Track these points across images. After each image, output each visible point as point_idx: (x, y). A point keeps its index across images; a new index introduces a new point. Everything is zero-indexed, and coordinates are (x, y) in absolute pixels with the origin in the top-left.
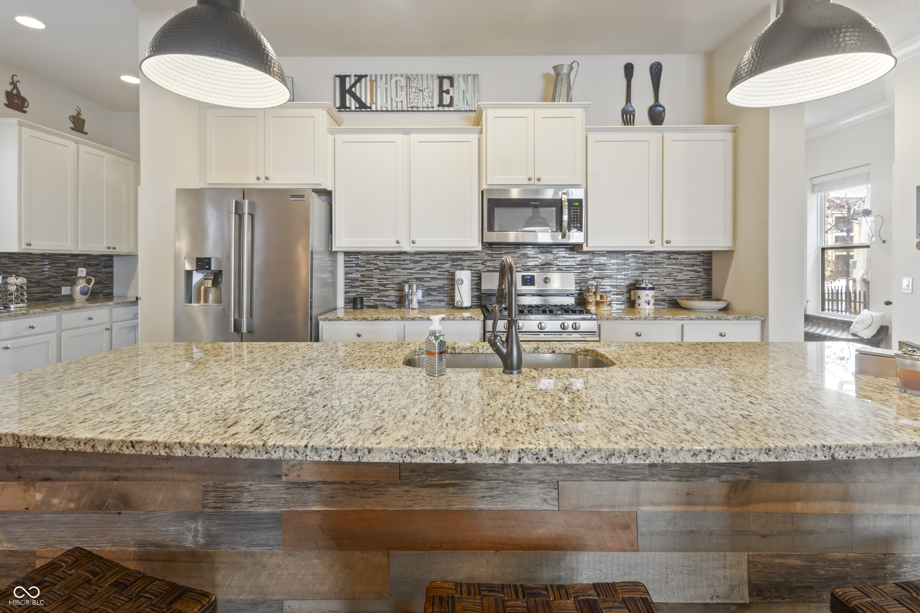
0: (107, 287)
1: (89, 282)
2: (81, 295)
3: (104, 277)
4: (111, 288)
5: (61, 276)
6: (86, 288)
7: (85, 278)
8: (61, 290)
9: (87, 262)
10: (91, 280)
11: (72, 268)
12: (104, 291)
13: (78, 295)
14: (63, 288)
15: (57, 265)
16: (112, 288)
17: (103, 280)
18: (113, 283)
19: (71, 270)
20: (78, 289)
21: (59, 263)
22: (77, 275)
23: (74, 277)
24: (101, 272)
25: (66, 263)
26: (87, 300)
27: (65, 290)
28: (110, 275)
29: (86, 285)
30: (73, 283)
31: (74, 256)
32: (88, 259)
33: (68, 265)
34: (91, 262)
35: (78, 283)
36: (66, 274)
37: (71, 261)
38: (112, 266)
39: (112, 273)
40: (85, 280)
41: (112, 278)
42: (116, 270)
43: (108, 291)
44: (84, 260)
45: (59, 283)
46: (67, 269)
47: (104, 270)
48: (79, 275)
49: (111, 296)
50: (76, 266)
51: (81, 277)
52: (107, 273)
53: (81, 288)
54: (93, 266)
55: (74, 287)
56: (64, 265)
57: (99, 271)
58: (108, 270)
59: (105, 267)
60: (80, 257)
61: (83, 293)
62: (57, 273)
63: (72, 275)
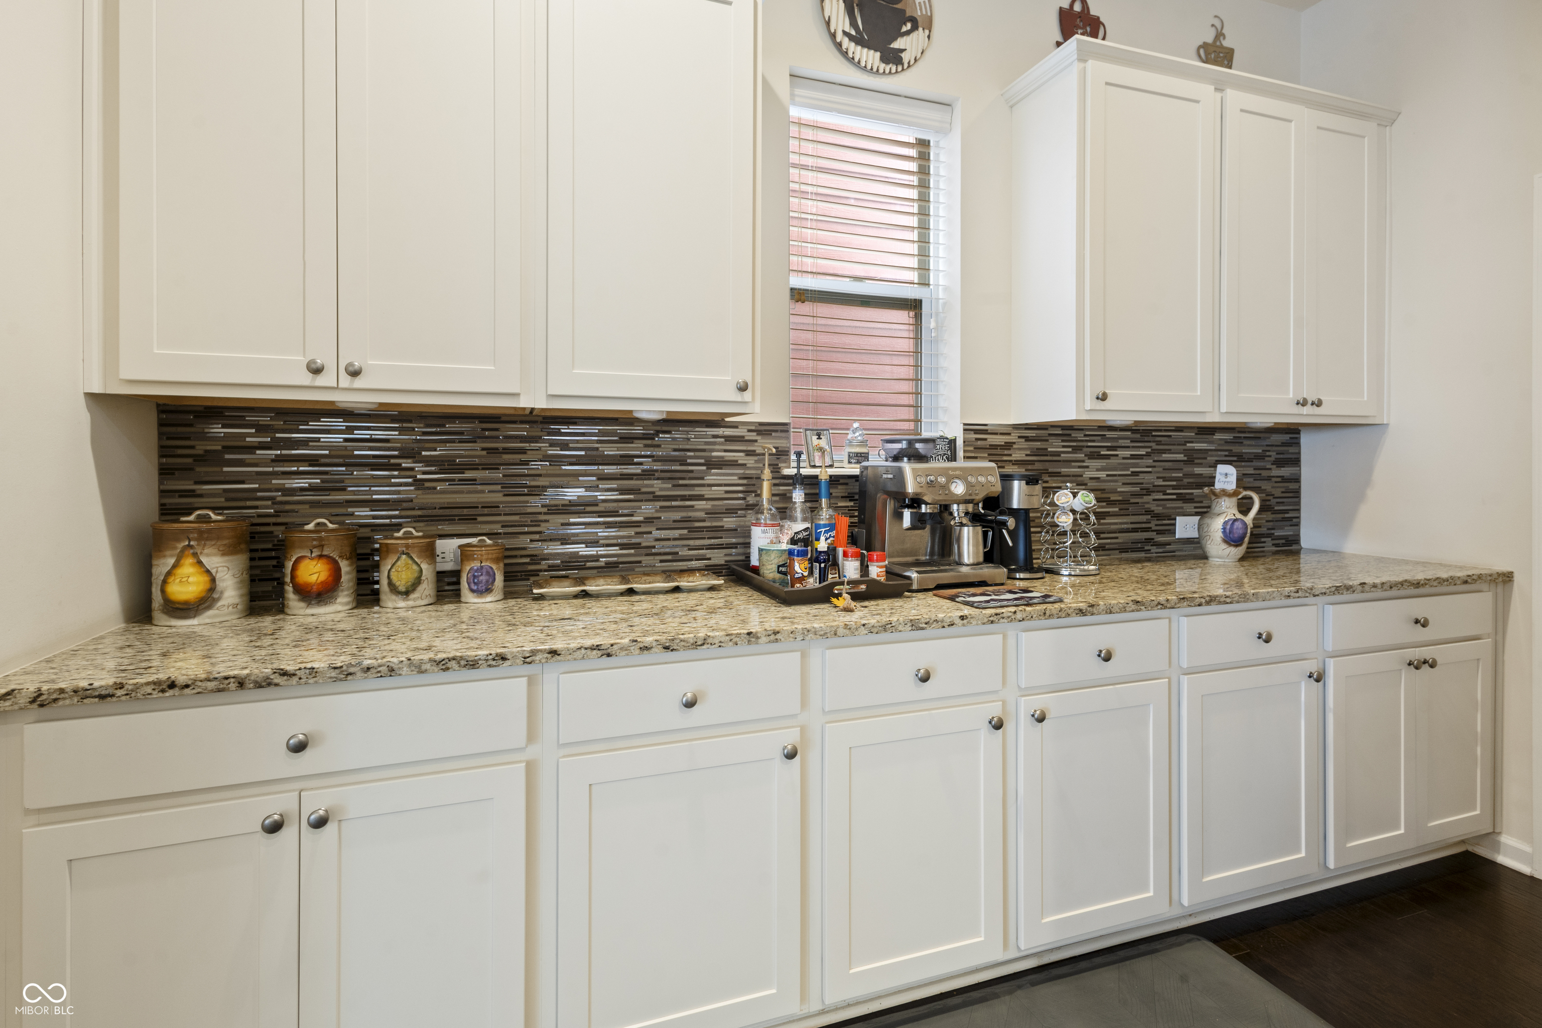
0: (1284, 519)
1: (1244, 507)
2: (1224, 546)
3: (1278, 492)
4: (1295, 522)
5: (1174, 487)
6: (1238, 525)
7: (1235, 494)
8: (1174, 525)
9: (1236, 449)
10: (1251, 498)
11: (1200, 465)
12: (1277, 533)
13: (1216, 546)
14: (1179, 520)
15: (1165, 456)
16: (1298, 525)
17: (1273, 501)
18: (1299, 510)
19: (1198, 470)
20: (1217, 525)
21: (1169, 451)
22: (1213, 484)
23: (1206, 489)
24: (1269, 478)
25: (1186, 452)
26: (1242, 559)
27: (1185, 527)
28: (1292, 486)
29: (1239, 516)
30: (1204, 511)
31: (1206, 431)
32: (1237, 441)
33: (1192, 458)
34: (1245, 450)
35: (1216, 509)
36: (1186, 481)
37: (1197, 446)
38: (1296, 461)
39: (1297, 480)
40: (1234, 500)
41: (1297, 493)
42: (1308, 472)
43: (1287, 532)
44: (1227, 442)
45: (1170, 504)
46: (1187, 469)
47: (1276, 472)
48: (1218, 486)
49: (1294, 547)
50: (1211, 459)
51: (1224, 493)
52: (1284, 480)
53: (1225, 523)
54: (1250, 460)
55: (1207, 521)
56: (1181, 457)
57: (1265, 473)
58: (1286, 471)
59: (1280, 463)
60: (1218, 436)
61: (1231, 540)
62: (1165, 479)
63: (1200, 486)
